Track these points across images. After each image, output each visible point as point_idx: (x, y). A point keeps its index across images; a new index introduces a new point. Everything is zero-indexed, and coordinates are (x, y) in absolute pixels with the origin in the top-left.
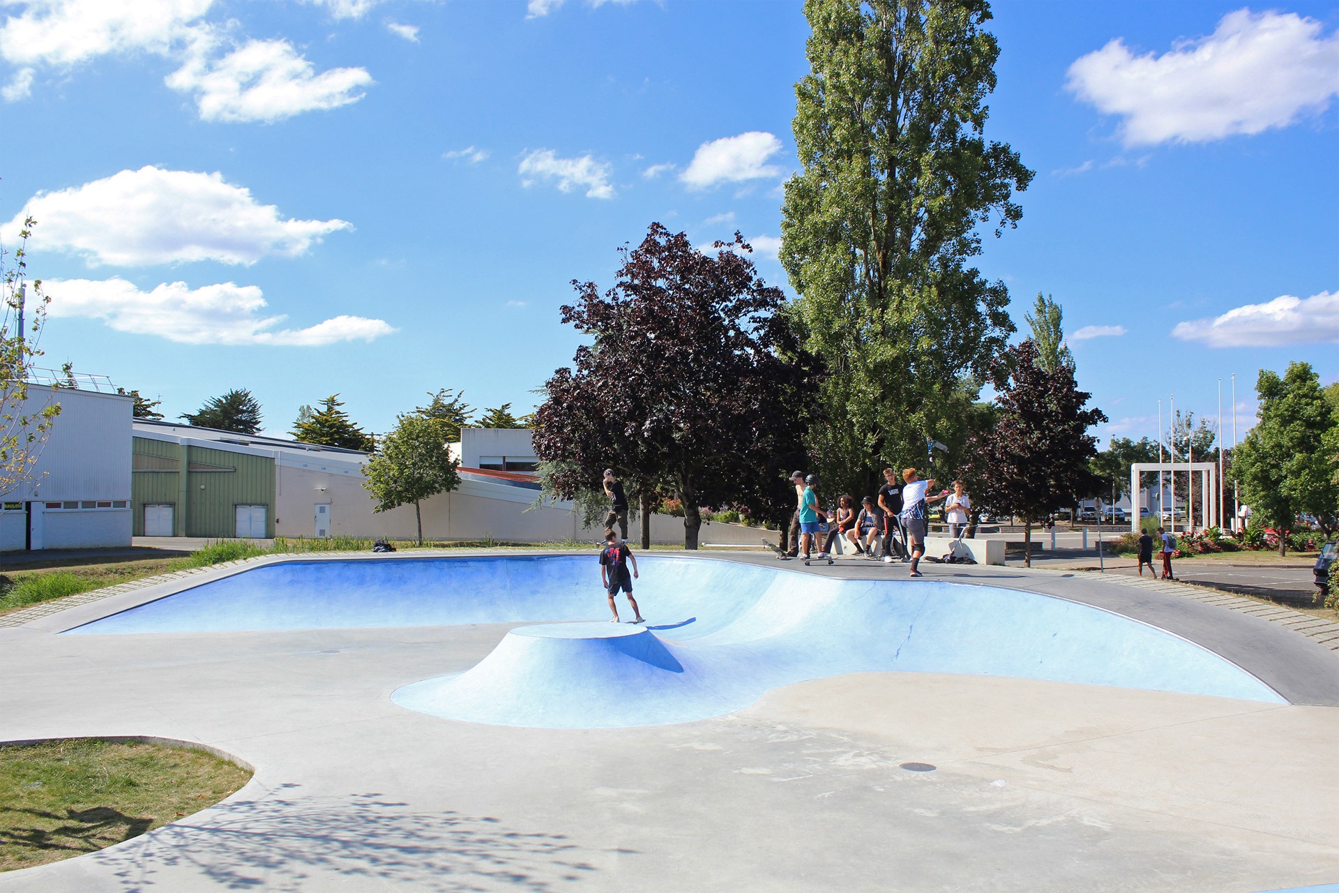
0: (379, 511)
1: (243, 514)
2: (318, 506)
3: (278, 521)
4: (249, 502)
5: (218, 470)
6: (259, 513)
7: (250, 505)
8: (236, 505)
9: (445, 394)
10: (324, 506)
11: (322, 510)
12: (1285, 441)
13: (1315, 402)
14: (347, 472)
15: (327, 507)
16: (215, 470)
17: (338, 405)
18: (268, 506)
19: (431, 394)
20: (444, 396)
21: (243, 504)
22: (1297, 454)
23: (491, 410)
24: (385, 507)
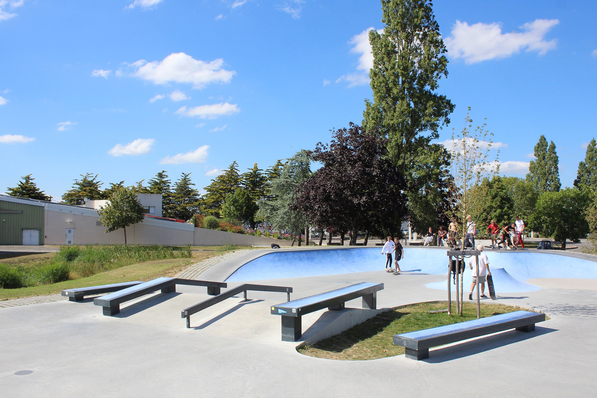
0: (108, 232)
1: (26, 234)
2: (67, 230)
3: (46, 237)
4: (30, 227)
5: (15, 212)
6: (36, 234)
7: (31, 229)
8: (23, 229)
9: (89, 176)
10: (70, 229)
11: (70, 231)
12: (494, 205)
13: (504, 191)
14: (83, 213)
15: (72, 230)
16: (14, 212)
17: (31, 179)
18: (41, 230)
19: (82, 176)
20: (89, 177)
21: (27, 229)
22: (498, 210)
23: (112, 184)
24: (111, 230)
